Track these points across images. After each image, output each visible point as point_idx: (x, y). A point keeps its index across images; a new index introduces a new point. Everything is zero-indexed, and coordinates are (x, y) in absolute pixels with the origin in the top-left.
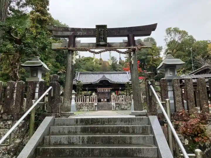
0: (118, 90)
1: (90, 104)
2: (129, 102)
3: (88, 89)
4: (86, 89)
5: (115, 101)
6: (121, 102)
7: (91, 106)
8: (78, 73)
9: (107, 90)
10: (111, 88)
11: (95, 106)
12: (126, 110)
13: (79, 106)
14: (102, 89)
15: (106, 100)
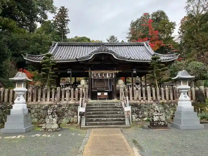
0: (130, 75)
1: (70, 105)
2: (161, 101)
3: (70, 72)
4: (68, 72)
5: (129, 99)
6: (142, 101)
7: (72, 110)
8: (55, 44)
9: (108, 74)
10: (118, 72)
11: (82, 114)
12: (165, 126)
13: (43, 110)
14: (99, 72)
15: (106, 94)
